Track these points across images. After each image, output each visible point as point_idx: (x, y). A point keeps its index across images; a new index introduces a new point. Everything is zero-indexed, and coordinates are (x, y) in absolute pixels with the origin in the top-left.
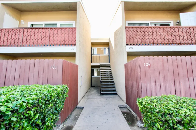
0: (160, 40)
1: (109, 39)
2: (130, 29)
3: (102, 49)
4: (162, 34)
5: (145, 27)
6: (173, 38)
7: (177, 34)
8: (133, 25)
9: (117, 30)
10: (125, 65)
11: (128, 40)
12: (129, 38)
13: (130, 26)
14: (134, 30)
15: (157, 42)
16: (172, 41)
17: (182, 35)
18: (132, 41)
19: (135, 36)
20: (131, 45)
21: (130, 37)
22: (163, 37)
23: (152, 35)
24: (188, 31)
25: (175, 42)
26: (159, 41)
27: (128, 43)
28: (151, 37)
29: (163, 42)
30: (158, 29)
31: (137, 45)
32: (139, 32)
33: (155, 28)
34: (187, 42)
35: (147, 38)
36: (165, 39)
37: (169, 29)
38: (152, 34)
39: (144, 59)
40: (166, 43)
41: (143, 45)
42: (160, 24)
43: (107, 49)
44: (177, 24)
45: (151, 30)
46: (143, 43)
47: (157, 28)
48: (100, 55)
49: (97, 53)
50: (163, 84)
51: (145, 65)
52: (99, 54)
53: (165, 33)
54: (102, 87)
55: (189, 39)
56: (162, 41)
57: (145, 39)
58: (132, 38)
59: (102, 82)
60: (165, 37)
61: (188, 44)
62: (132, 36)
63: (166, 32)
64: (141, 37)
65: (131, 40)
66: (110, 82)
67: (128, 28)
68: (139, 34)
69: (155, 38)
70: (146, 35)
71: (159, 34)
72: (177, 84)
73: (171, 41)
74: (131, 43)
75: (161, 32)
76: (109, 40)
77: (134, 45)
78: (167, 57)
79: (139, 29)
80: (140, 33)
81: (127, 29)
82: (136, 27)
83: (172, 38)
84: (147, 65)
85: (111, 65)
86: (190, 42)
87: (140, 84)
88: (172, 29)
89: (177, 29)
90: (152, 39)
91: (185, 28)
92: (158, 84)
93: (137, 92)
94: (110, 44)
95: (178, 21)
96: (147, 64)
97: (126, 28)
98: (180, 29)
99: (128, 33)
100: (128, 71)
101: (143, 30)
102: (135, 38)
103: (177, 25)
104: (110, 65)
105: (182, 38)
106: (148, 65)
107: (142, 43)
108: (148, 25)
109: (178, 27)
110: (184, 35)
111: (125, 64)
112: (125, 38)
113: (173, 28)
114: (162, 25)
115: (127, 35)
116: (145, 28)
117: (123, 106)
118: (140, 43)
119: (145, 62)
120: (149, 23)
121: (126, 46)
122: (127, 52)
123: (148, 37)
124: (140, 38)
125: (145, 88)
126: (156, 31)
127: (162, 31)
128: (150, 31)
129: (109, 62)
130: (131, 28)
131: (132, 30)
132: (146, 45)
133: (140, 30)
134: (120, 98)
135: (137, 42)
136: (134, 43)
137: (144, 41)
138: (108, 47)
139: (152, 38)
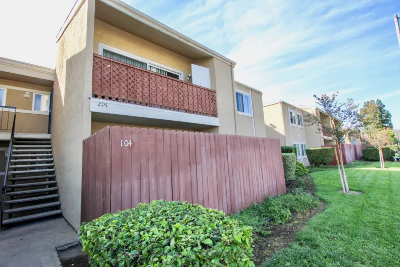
0: (161, 98)
1: (54, 72)
2: (104, 63)
3: (27, 95)
4: (165, 89)
5: (137, 69)
6: (180, 99)
7: (186, 94)
8: (115, 58)
9: (74, 56)
10: (84, 142)
11: (96, 85)
12: (99, 81)
13: (108, 57)
14: (114, 69)
15: (155, 102)
16: (179, 105)
17: (191, 98)
18: (107, 90)
19: (114, 80)
20: (103, 97)
21: (104, 81)
22: (166, 94)
23: (148, 87)
24: (199, 94)
25: (182, 108)
26: (159, 100)
27: (96, 93)
28: (146, 90)
29: (166, 104)
30: (159, 79)
31: (117, 99)
32: (124, 74)
33: (155, 76)
34: (197, 110)
35: (138, 91)
36: (169, 99)
37: (175, 84)
38: (149, 85)
39: (122, 132)
40: (170, 105)
41: (129, 102)
42: (166, 72)
43: (45, 98)
44: (188, 79)
45: (148, 77)
46: (130, 99)
47: (157, 76)
48: (18, 111)
49: (6, 104)
50: (153, 180)
51: (121, 145)
52: (15, 108)
53: (169, 89)
54: (11, 206)
55: (199, 105)
56: (164, 101)
57: (134, 92)
58: (107, 85)
59: (13, 189)
60: (170, 96)
61: (198, 113)
62: (107, 79)
63: (172, 88)
64: (127, 86)
65: (104, 87)
66: (47, 186)
67: (100, 59)
68: (123, 78)
69: (153, 93)
70: (138, 85)
71: (161, 87)
72: (175, 177)
73: (177, 104)
74: (103, 94)
75: (164, 86)
76: (55, 74)
77: (110, 99)
78: (163, 130)
79: (124, 68)
80: (126, 78)
81: (97, 60)
82: (119, 64)
83: (178, 99)
84: (126, 144)
85: (53, 142)
86: (200, 111)
87: (108, 186)
88: (179, 85)
89: (186, 87)
90: (148, 94)
91: (195, 88)
92: (145, 181)
93: (103, 204)
94: (55, 87)
95: (190, 75)
96: (126, 142)
97: (95, 58)
98: (190, 88)
99: (100, 70)
100: (88, 157)
101: (133, 73)
102: (114, 86)
103: (188, 81)
104: (49, 140)
105: (191, 102)
106: (128, 144)
107: (128, 99)
108: (145, 68)
109: (187, 84)
110: (195, 99)
111: (84, 140)
112: (91, 79)
113: (181, 84)
114: (168, 75)
115: (95, 74)
116: (136, 71)
117: (70, 245)
118: (124, 97)
119: (122, 139)
120: (146, 64)
121: (90, 99)
122: (93, 114)
123: (141, 89)
124: (126, 88)
125: (120, 192)
126: (155, 81)
127: (165, 84)
128: (146, 79)
129: (49, 132)
130: (106, 62)
131: (109, 66)
132: (135, 103)
133: (126, 72)
134: (69, 224)
135: (119, 94)
136: (111, 96)
137: (133, 95)
138: (50, 93)
139: (148, 92)
